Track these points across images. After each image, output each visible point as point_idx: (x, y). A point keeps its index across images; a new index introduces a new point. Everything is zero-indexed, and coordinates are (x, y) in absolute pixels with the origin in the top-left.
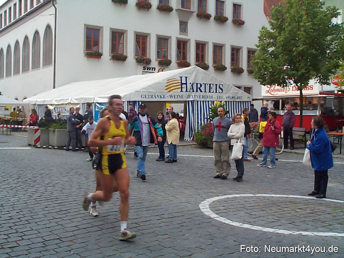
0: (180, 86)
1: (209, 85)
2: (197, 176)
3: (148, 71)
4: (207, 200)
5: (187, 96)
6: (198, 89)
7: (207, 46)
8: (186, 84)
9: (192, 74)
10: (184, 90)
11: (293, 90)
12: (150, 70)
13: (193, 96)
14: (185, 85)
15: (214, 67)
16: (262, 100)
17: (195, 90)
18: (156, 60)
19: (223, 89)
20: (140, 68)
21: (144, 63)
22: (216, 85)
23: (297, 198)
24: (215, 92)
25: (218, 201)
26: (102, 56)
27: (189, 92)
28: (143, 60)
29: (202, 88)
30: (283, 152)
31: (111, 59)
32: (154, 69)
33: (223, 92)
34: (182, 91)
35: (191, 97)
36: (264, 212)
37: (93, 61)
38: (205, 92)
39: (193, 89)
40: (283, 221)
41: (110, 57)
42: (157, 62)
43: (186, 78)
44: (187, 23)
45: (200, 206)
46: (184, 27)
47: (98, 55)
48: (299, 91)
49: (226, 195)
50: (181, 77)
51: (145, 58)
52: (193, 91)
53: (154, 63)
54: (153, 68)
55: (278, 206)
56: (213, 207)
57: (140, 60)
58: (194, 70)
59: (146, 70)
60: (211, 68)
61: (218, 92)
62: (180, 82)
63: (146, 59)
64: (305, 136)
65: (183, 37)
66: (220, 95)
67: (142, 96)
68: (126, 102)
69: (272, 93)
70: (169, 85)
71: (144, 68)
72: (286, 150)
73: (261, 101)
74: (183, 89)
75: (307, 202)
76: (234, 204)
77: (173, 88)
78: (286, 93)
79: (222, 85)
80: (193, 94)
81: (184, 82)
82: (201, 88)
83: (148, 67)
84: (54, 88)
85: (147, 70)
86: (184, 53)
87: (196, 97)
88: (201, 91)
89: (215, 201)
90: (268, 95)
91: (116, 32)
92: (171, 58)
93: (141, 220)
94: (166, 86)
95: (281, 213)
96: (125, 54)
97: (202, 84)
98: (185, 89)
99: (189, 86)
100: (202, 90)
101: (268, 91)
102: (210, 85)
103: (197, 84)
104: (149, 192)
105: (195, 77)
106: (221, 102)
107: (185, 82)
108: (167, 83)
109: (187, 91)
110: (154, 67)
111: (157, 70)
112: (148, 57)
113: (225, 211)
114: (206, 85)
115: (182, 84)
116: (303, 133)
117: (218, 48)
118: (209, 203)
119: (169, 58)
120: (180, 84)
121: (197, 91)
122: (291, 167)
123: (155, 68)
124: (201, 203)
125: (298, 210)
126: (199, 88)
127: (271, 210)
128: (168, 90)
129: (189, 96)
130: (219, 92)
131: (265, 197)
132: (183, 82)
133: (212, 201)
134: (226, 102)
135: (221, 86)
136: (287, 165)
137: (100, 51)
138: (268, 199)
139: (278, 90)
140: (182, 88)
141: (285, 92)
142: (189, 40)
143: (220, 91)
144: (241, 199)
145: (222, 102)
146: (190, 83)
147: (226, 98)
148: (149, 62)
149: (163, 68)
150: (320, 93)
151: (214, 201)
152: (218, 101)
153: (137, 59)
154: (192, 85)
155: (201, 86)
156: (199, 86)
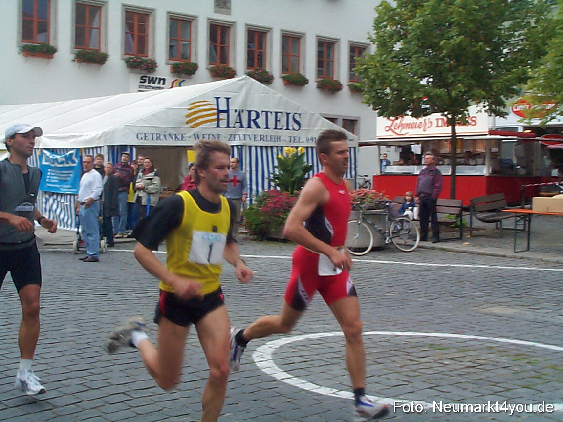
0: (216, 117)
1: (274, 114)
2: (249, 296)
3: (151, 84)
4: (267, 344)
5: (229, 137)
6: (252, 122)
7: (269, 35)
8: (227, 111)
9: (239, 91)
10: (223, 123)
11: (438, 126)
12: (154, 83)
13: (242, 137)
14: (226, 114)
15: (284, 78)
16: (379, 144)
17: (245, 124)
18: (167, 64)
19: (300, 122)
20: (134, 79)
21: (141, 68)
22: (288, 114)
23: (445, 338)
24: (285, 128)
25: (290, 346)
26: (56, 54)
27: (234, 127)
28: (141, 63)
29: (261, 121)
30: (419, 247)
31: (74, 61)
32: (162, 81)
33: (301, 128)
34: (218, 126)
35: (237, 138)
36: (381, 366)
37: (36, 65)
38: (267, 128)
39: (241, 122)
40: (418, 384)
41: (73, 56)
42: (169, 68)
43: (228, 99)
45: (254, 356)
47: (47, 52)
48: (450, 128)
49: (306, 333)
50: (217, 98)
51: (144, 58)
52: (242, 127)
53: (163, 70)
54: (160, 79)
55: (408, 354)
56: (279, 358)
57: (135, 62)
58: (244, 84)
59: (146, 84)
60: (278, 81)
61: (290, 128)
62: (216, 108)
63: (146, 61)
64: (460, 216)
65: (222, 17)
66: (296, 134)
67: (140, 136)
68: (106, 148)
69: (397, 131)
70: (194, 114)
71: (142, 78)
72: (424, 244)
73: (376, 146)
74: (221, 121)
75: (464, 345)
76: (322, 351)
77: (201, 120)
78: (424, 131)
79: (300, 115)
80: (242, 132)
81: (223, 107)
82: (257, 120)
83: (151, 76)
85: (149, 82)
86: (223, 49)
87: (247, 138)
88: (258, 127)
89: (285, 344)
90: (390, 134)
91: (84, 5)
92: (197, 59)
93: (135, 386)
94: (188, 116)
95: (415, 368)
96: (103, 50)
97: (260, 113)
98: (226, 121)
99: (233, 116)
100: (260, 125)
101: (390, 127)
103: (250, 112)
104: (151, 330)
105: (246, 99)
106: (297, 147)
107: (225, 109)
108: (190, 109)
109: (228, 127)
110: (162, 77)
111: (168, 82)
112: (150, 57)
113: (304, 365)
114: (269, 113)
116: (456, 211)
117: (291, 40)
118: (272, 350)
119: (193, 60)
120: (216, 111)
121: (249, 127)
122: (433, 277)
123: (164, 80)
124: (256, 350)
125: (446, 362)
126: (254, 120)
127: (394, 362)
128: (191, 124)
129: (232, 137)
130: (294, 129)
131: (382, 337)
132: (221, 108)
133: (278, 347)
134: (307, 147)
135: (297, 117)
136: (426, 273)
137: (52, 44)
138: (388, 341)
139: (408, 126)
140: (218, 119)
141: (422, 129)
142: (234, 23)
143: (296, 126)
144: (335, 340)
145: (299, 149)
146: (236, 111)
147: (308, 140)
148: (151, 66)
149: (180, 79)
150: (491, 133)
151: (281, 347)
152: (292, 147)
153: (127, 61)
154: (239, 115)
155: (258, 115)
156: (253, 116)
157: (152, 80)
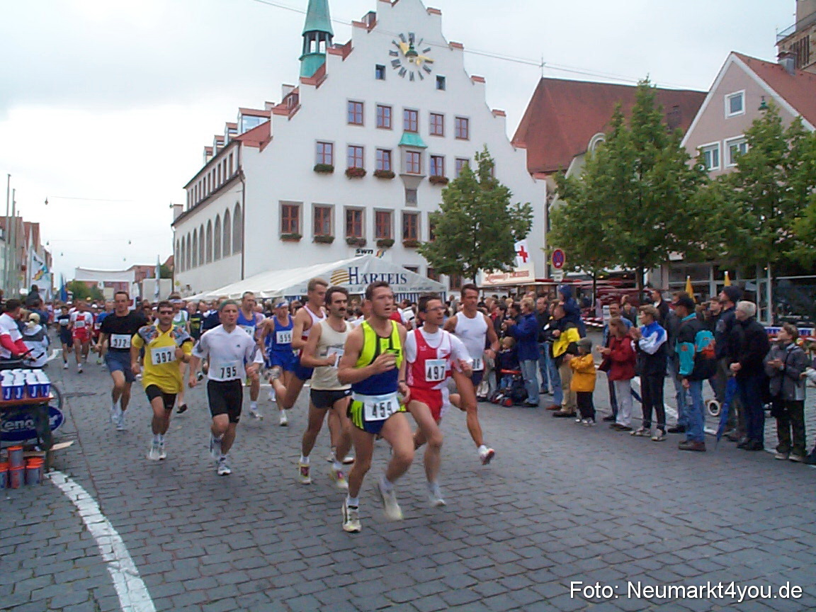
0: (349, 278)
1: (387, 275)
6: (373, 280)
8: (356, 275)
9: (364, 263)
10: (354, 282)
12: (366, 253)
14: (355, 277)
17: (369, 281)
18: (374, 241)
19: (406, 279)
20: (352, 251)
21: (357, 244)
22: (397, 275)
24: (396, 282)
26: (302, 239)
27: (361, 283)
28: (357, 241)
31: (313, 242)
33: (407, 282)
34: (351, 283)
37: (291, 246)
39: (366, 280)
41: (312, 240)
42: (375, 243)
43: (357, 268)
44: (416, 190)
46: (411, 195)
47: (296, 238)
50: (350, 268)
51: (359, 238)
52: (367, 283)
54: (369, 251)
57: (353, 240)
59: (360, 254)
61: (399, 282)
62: (348, 272)
63: (360, 240)
65: (411, 209)
66: (403, 286)
70: (335, 277)
71: (357, 251)
74: (352, 281)
77: (339, 281)
81: (353, 273)
83: (364, 248)
84: (243, 279)
85: (362, 253)
86: (413, 229)
91: (320, 208)
92: (394, 236)
94: (332, 279)
96: (331, 235)
97: (378, 275)
99: (360, 278)
102: (389, 275)
103: (371, 275)
105: (369, 267)
107: (355, 273)
108: (333, 275)
109: (357, 283)
110: (371, 249)
111: (375, 252)
112: (362, 237)
114: (384, 275)
115: (351, 275)
119: (392, 238)
120: (348, 275)
123: (372, 251)
126: (375, 279)
128: (334, 283)
129: (361, 289)
130: (402, 283)
135: (404, 276)
137: (299, 233)
140: (350, 280)
142: (420, 212)
143: (403, 281)
146: (362, 274)
147: (411, 289)
148: (363, 243)
149: (383, 250)
150: (537, 281)
153: (347, 240)
154: (365, 277)
155: (376, 276)
156: (374, 277)
157: (364, 252)
